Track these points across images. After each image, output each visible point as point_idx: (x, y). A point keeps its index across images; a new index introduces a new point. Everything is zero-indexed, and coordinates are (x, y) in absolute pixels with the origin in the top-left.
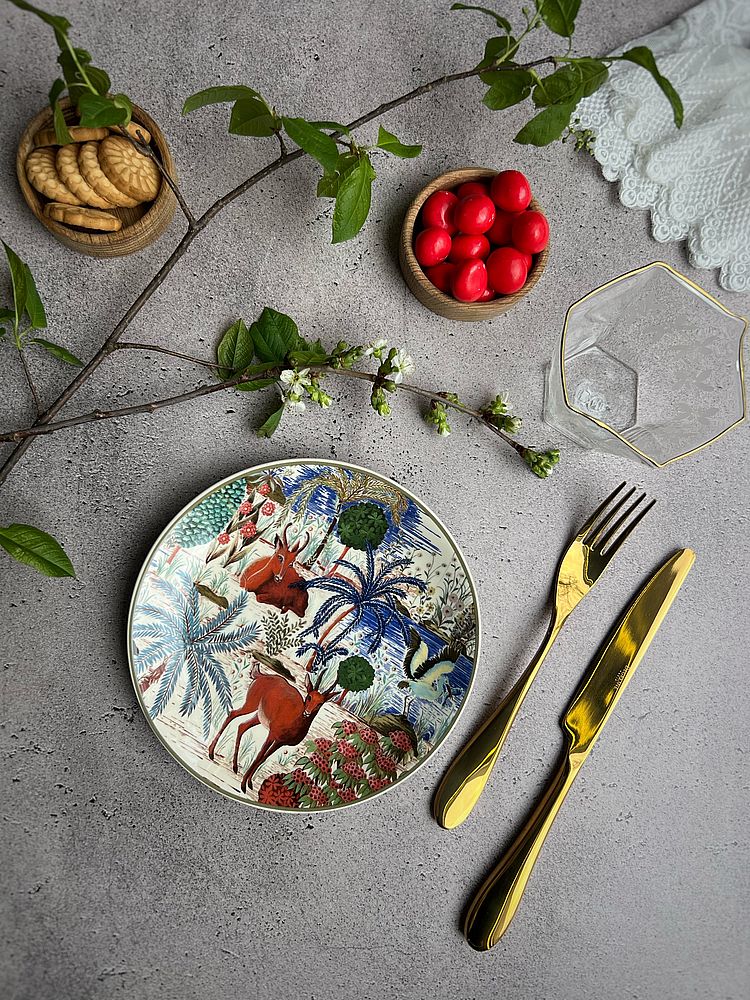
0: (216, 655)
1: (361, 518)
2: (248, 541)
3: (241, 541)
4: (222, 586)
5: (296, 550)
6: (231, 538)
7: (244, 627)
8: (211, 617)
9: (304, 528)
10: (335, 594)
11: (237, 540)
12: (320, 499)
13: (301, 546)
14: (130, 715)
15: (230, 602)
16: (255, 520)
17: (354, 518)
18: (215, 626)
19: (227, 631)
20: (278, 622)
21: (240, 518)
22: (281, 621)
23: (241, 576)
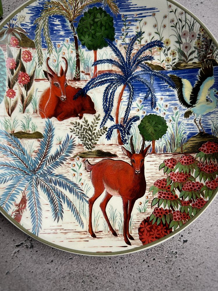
0: (56, 171)
1: (91, 25)
2: (28, 87)
3: (23, 89)
4: (30, 125)
5: (63, 73)
6: (15, 91)
7: (62, 142)
8: (36, 149)
9: (58, 56)
10: (106, 85)
11: (20, 90)
12: (56, 28)
13: (64, 69)
14: (29, 244)
15: (42, 132)
16: (23, 69)
17: (87, 28)
18: (43, 154)
19: (53, 152)
20: (82, 126)
21: (12, 73)
22: (83, 124)
23: (38, 112)
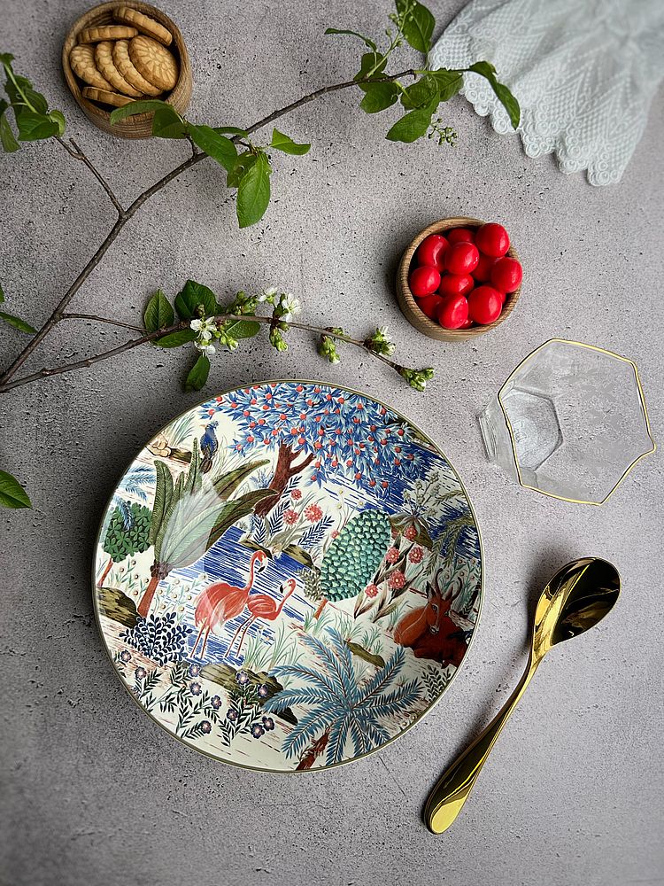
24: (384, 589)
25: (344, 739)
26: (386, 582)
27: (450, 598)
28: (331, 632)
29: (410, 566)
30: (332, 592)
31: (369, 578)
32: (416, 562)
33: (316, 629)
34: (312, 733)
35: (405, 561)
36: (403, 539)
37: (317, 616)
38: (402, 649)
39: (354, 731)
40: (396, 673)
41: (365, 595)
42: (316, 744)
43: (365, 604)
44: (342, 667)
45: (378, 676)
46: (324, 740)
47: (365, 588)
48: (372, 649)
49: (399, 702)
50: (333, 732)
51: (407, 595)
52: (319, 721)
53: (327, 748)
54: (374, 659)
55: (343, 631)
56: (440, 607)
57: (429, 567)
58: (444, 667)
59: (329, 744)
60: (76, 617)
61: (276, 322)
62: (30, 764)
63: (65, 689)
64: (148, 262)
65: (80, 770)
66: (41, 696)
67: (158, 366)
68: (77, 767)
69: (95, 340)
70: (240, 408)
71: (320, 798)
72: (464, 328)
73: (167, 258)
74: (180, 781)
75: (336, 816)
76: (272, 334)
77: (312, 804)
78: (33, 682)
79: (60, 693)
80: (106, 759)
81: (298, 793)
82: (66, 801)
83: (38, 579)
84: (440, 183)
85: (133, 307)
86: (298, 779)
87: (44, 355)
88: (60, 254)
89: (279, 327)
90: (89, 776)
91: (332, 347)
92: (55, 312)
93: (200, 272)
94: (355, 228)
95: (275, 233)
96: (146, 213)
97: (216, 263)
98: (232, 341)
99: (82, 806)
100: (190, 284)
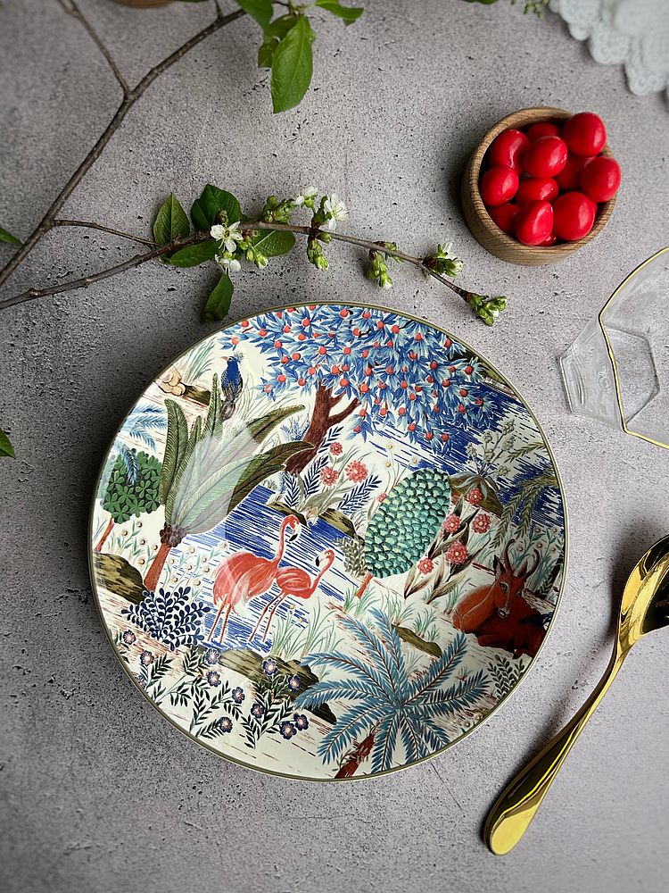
24: (441, 564)
25: (393, 742)
26: (443, 555)
27: (524, 574)
28: (377, 614)
29: (474, 536)
30: (378, 566)
31: (423, 551)
32: (481, 531)
33: (358, 610)
34: (354, 734)
35: (467, 531)
36: (466, 504)
37: (359, 594)
38: (463, 636)
39: (405, 732)
40: (456, 664)
41: (418, 570)
42: (359, 748)
43: (418, 581)
44: (390, 656)
45: (433, 668)
46: (369, 742)
47: (418, 563)
48: (426, 634)
49: (460, 699)
50: (379, 733)
51: (470, 571)
52: (362, 720)
53: (372, 752)
54: (428, 647)
55: (391, 614)
56: (511, 585)
57: (497, 537)
58: (516, 657)
59: (375, 748)
60: (69, 591)
61: (314, 233)
62: (15, 765)
63: (57, 677)
64: (158, 162)
65: (75, 773)
66: (29, 685)
67: (170, 290)
68: (71, 769)
69: (94, 256)
70: (270, 336)
71: (360, 811)
72: (545, 245)
73: (182, 156)
74: (194, 788)
75: (378, 832)
76: (310, 247)
77: (351, 817)
78: (19, 668)
79: (51, 681)
80: (106, 760)
81: (334, 805)
82: (59, 809)
83: (24, 546)
84: (517, 70)
85: (139, 217)
86: (334, 788)
87: (31, 273)
88: (51, 150)
89: (319, 238)
90: (85, 780)
91: (383, 267)
92: (44, 219)
93: (221, 174)
94: (411, 124)
95: (315, 128)
96: (156, 101)
97: (241, 164)
98: (260, 257)
99: (77, 816)
100: (209, 189)
